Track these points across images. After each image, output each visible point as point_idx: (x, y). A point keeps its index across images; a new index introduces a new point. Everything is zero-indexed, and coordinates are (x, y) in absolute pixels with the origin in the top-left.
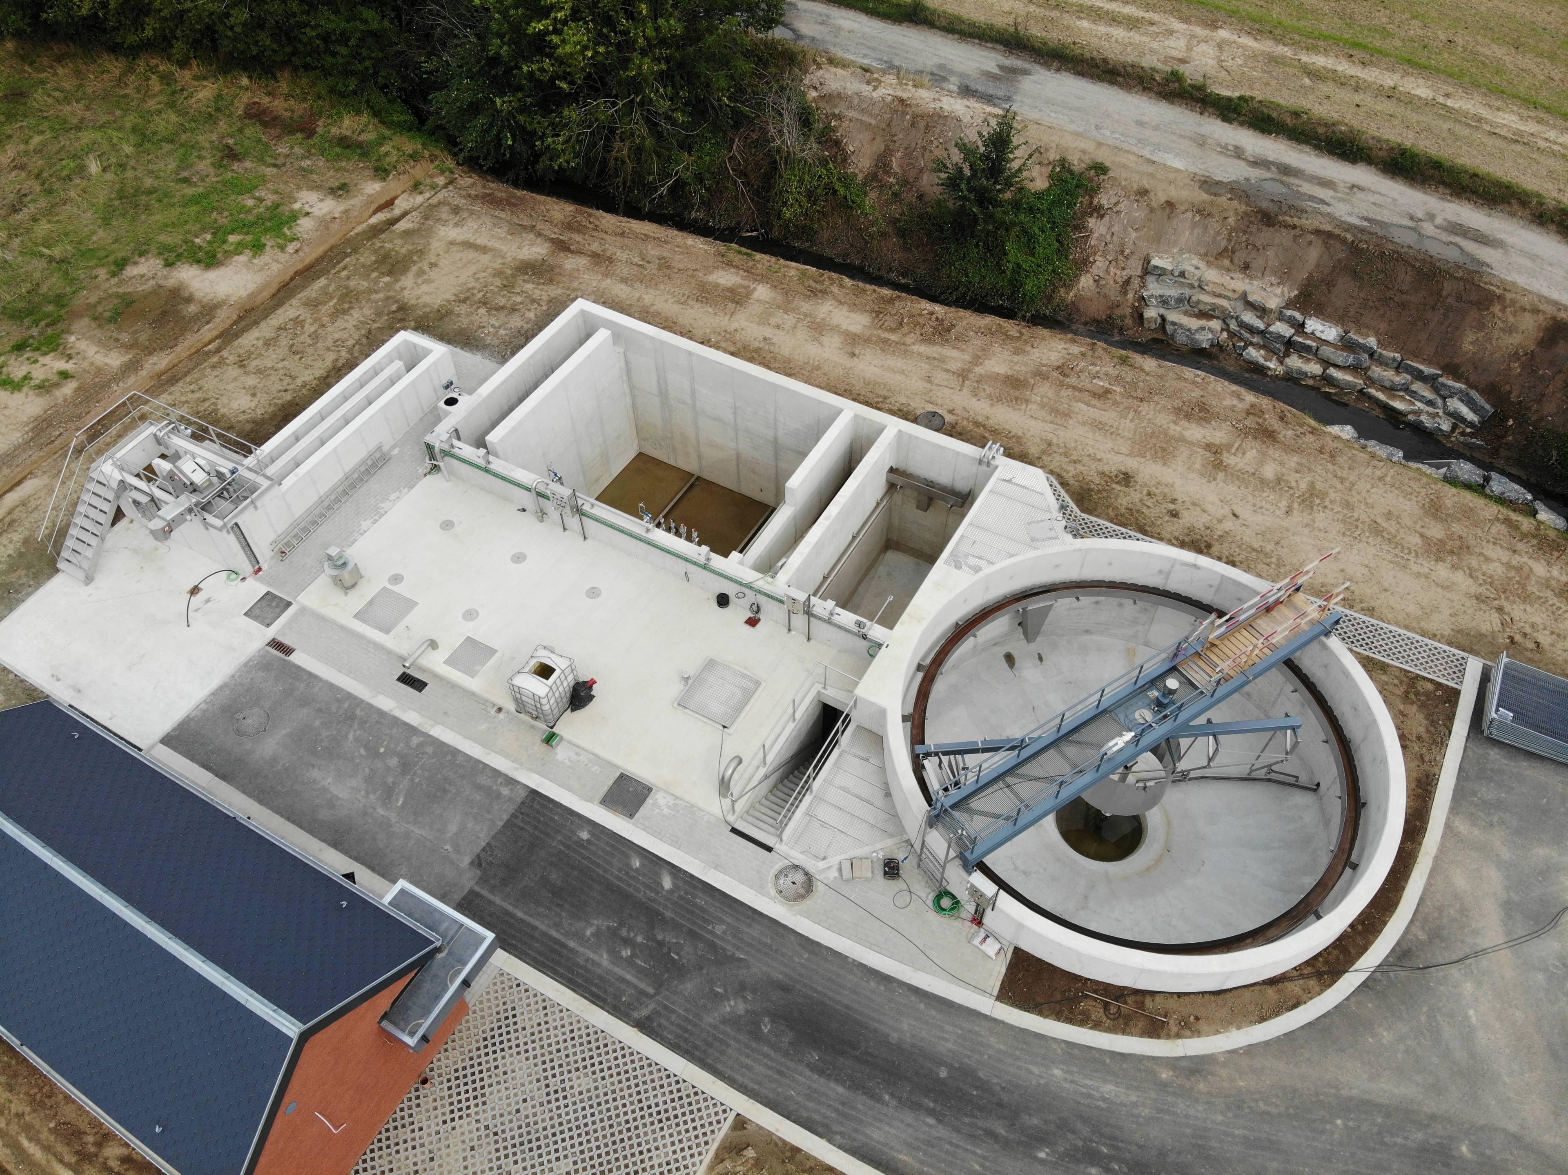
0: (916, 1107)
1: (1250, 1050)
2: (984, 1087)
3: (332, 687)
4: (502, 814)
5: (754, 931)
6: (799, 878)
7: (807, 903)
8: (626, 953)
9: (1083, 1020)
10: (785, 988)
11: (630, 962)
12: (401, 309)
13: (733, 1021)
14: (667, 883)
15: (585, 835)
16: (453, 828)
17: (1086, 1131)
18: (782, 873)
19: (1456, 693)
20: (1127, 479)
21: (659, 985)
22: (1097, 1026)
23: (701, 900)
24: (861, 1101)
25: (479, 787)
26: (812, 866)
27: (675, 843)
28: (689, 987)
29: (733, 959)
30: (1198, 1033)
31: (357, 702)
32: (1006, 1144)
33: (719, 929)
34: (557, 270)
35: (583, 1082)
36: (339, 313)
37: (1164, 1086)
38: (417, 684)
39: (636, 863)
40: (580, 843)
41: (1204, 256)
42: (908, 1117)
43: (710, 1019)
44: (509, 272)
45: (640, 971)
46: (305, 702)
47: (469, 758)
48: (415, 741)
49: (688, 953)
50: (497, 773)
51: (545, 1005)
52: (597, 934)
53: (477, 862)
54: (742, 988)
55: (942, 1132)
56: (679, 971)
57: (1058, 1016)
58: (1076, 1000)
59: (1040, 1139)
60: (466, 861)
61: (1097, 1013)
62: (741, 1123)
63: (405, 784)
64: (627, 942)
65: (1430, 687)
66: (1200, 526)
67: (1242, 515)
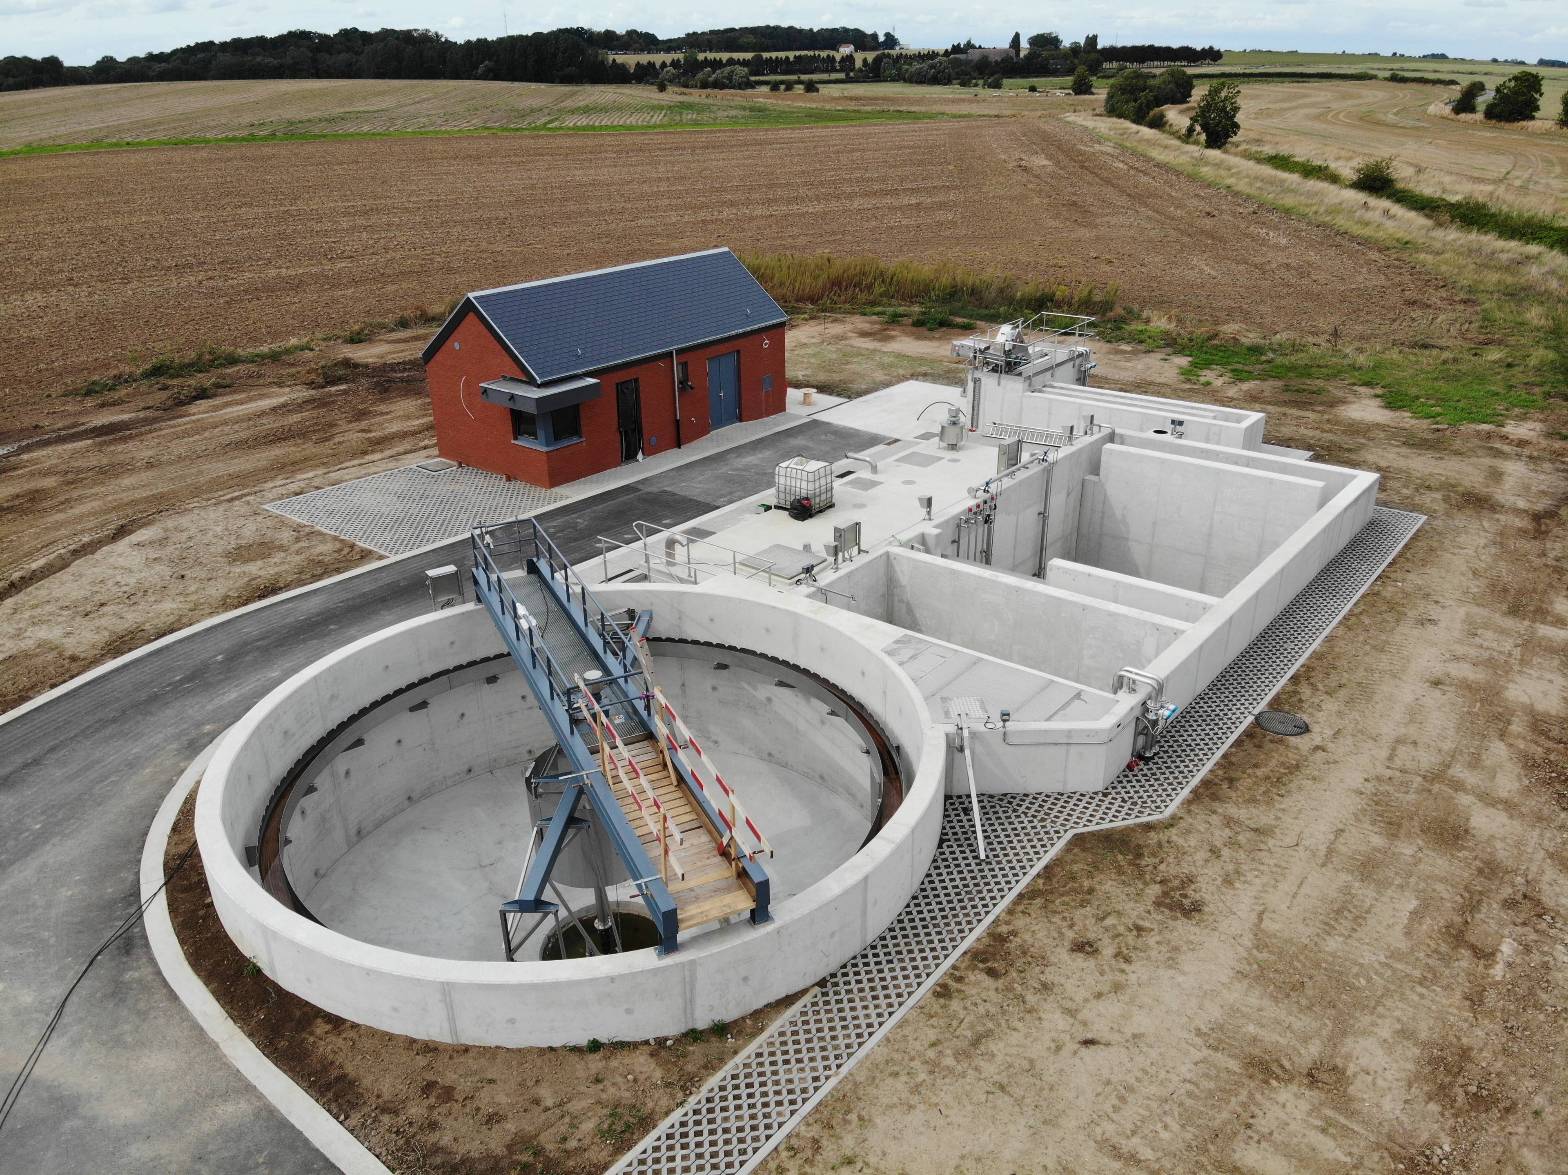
38: (844, 475)
50: (742, 497)
63: (746, 474)
66: (1049, 976)
67: (1086, 1053)
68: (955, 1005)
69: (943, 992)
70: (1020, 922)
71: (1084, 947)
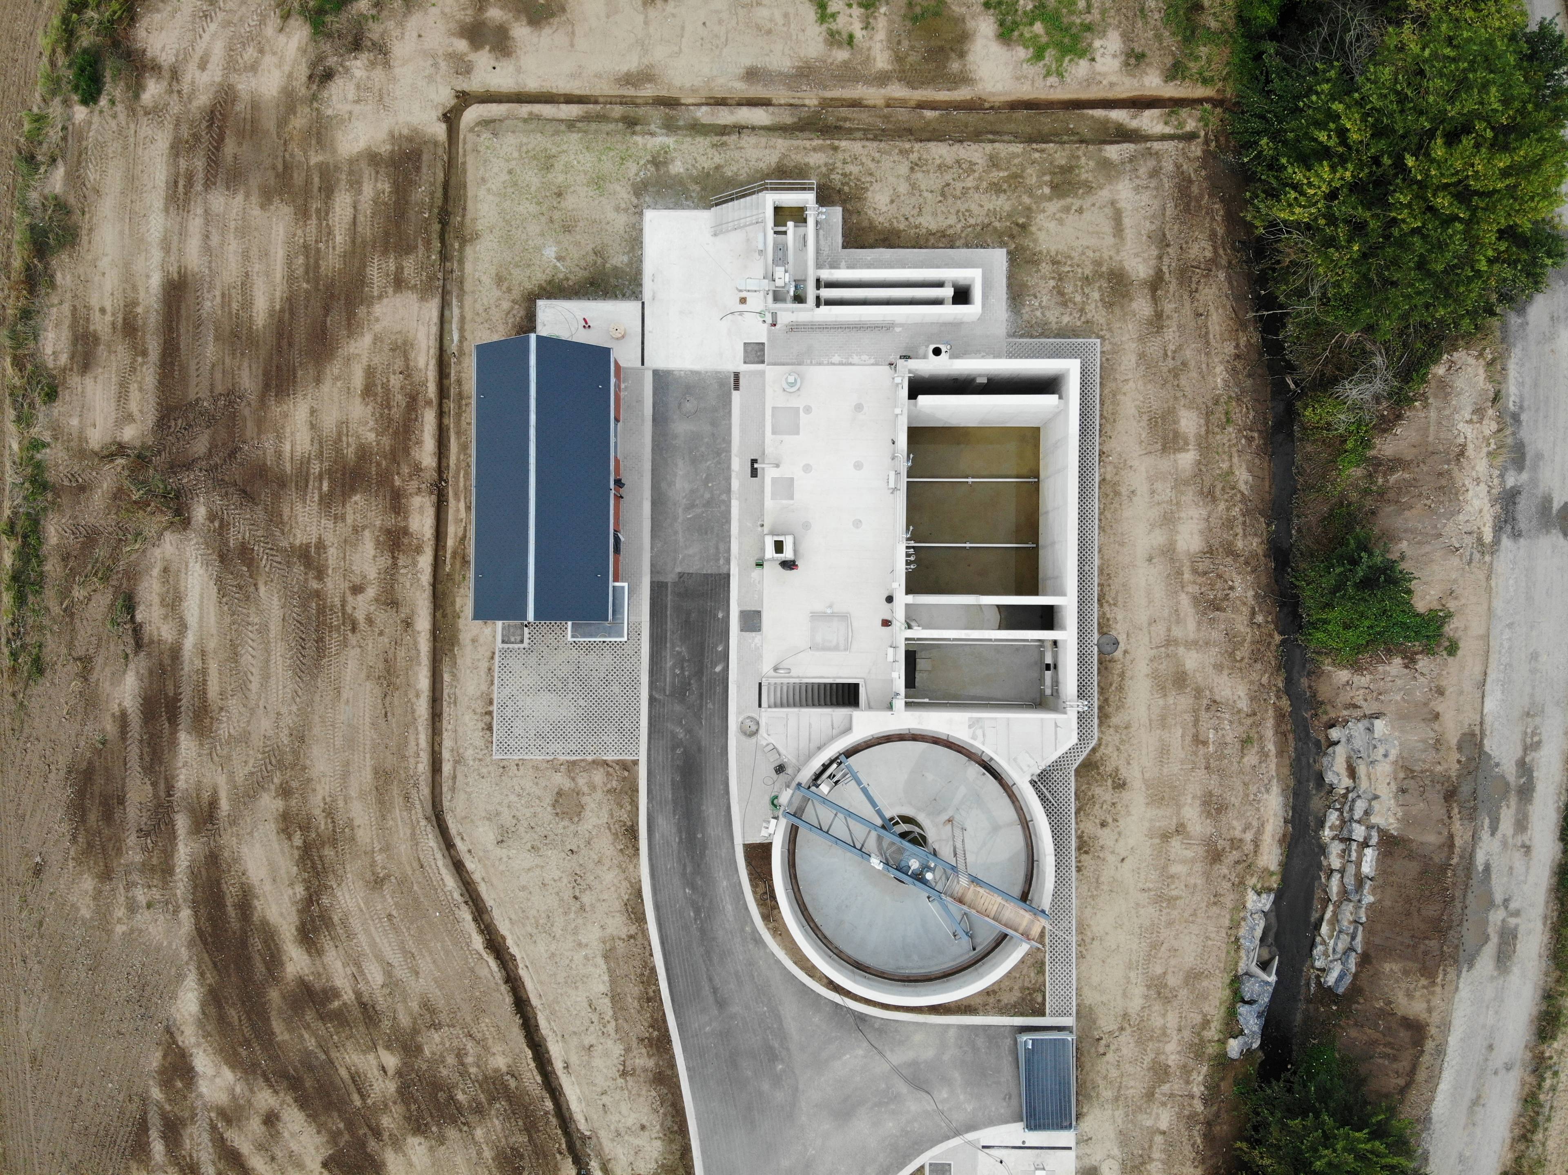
0: (680, 831)
1: (778, 962)
2: (702, 855)
3: (730, 428)
4: (710, 569)
5: (717, 722)
6: (754, 728)
7: (743, 738)
8: (678, 671)
9: (754, 886)
10: (700, 750)
11: (674, 675)
12: (1023, 227)
13: (674, 736)
14: (718, 669)
15: (720, 615)
16: (691, 551)
17: (707, 904)
18: (752, 719)
19: (1043, 1014)
20: (1120, 785)
21: (672, 695)
22: (755, 892)
23: (719, 689)
24: (670, 807)
25: (717, 548)
26: (762, 731)
27: (740, 659)
28: (678, 708)
29: (700, 719)
30: (774, 937)
31: (728, 451)
32: (684, 874)
33: (710, 706)
34: (1126, 300)
35: (616, 689)
36: (996, 188)
37: (743, 930)
38: (754, 473)
39: (720, 649)
40: (716, 616)
41: (1400, 756)
42: (674, 830)
43: (670, 726)
44: (1104, 269)
45: (673, 683)
46: (714, 424)
47: (729, 531)
48: (724, 497)
49: (692, 698)
50: (728, 550)
51: (637, 652)
52: (679, 653)
53: (681, 575)
54: (689, 731)
55: (675, 846)
56: (682, 700)
57: (750, 874)
58: (761, 879)
59: (693, 887)
60: (679, 570)
61: (760, 890)
62: (636, 763)
63: (698, 511)
64: (682, 669)
65: (1040, 1000)
66: (1101, 842)
67: (1125, 864)
68: (1085, 872)
69: (1079, 869)
70: (1082, 826)
71: (1103, 825)
